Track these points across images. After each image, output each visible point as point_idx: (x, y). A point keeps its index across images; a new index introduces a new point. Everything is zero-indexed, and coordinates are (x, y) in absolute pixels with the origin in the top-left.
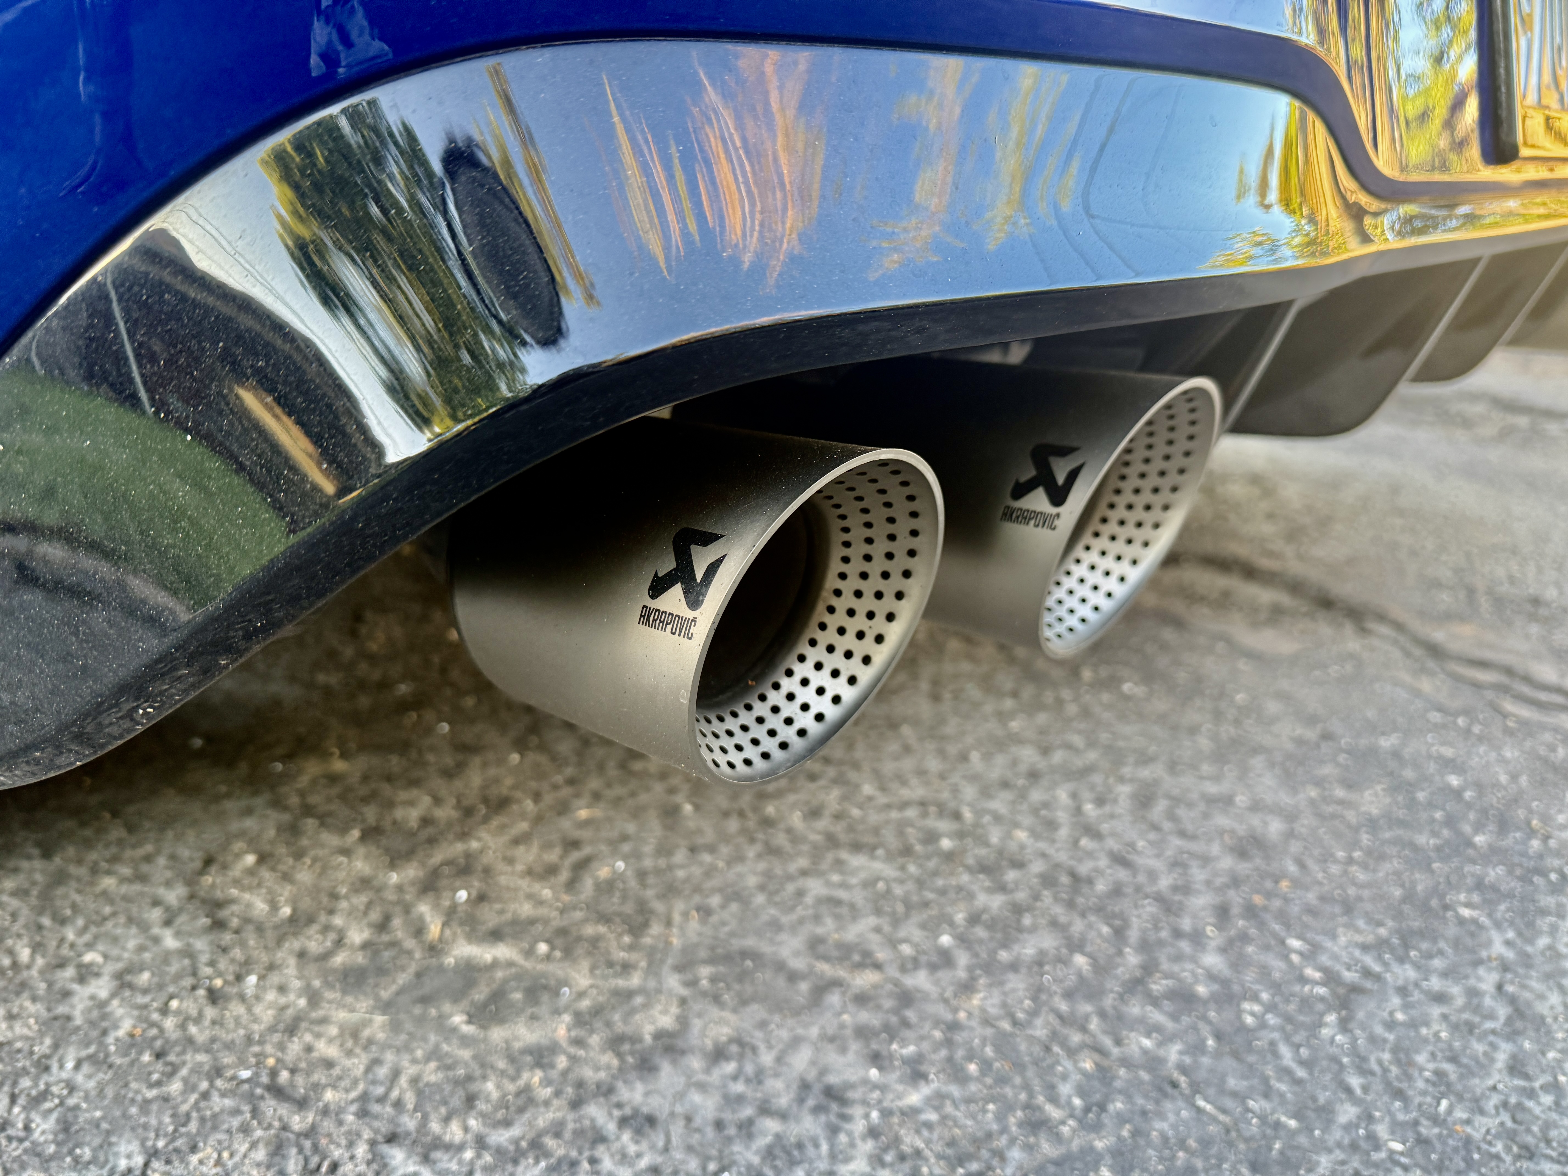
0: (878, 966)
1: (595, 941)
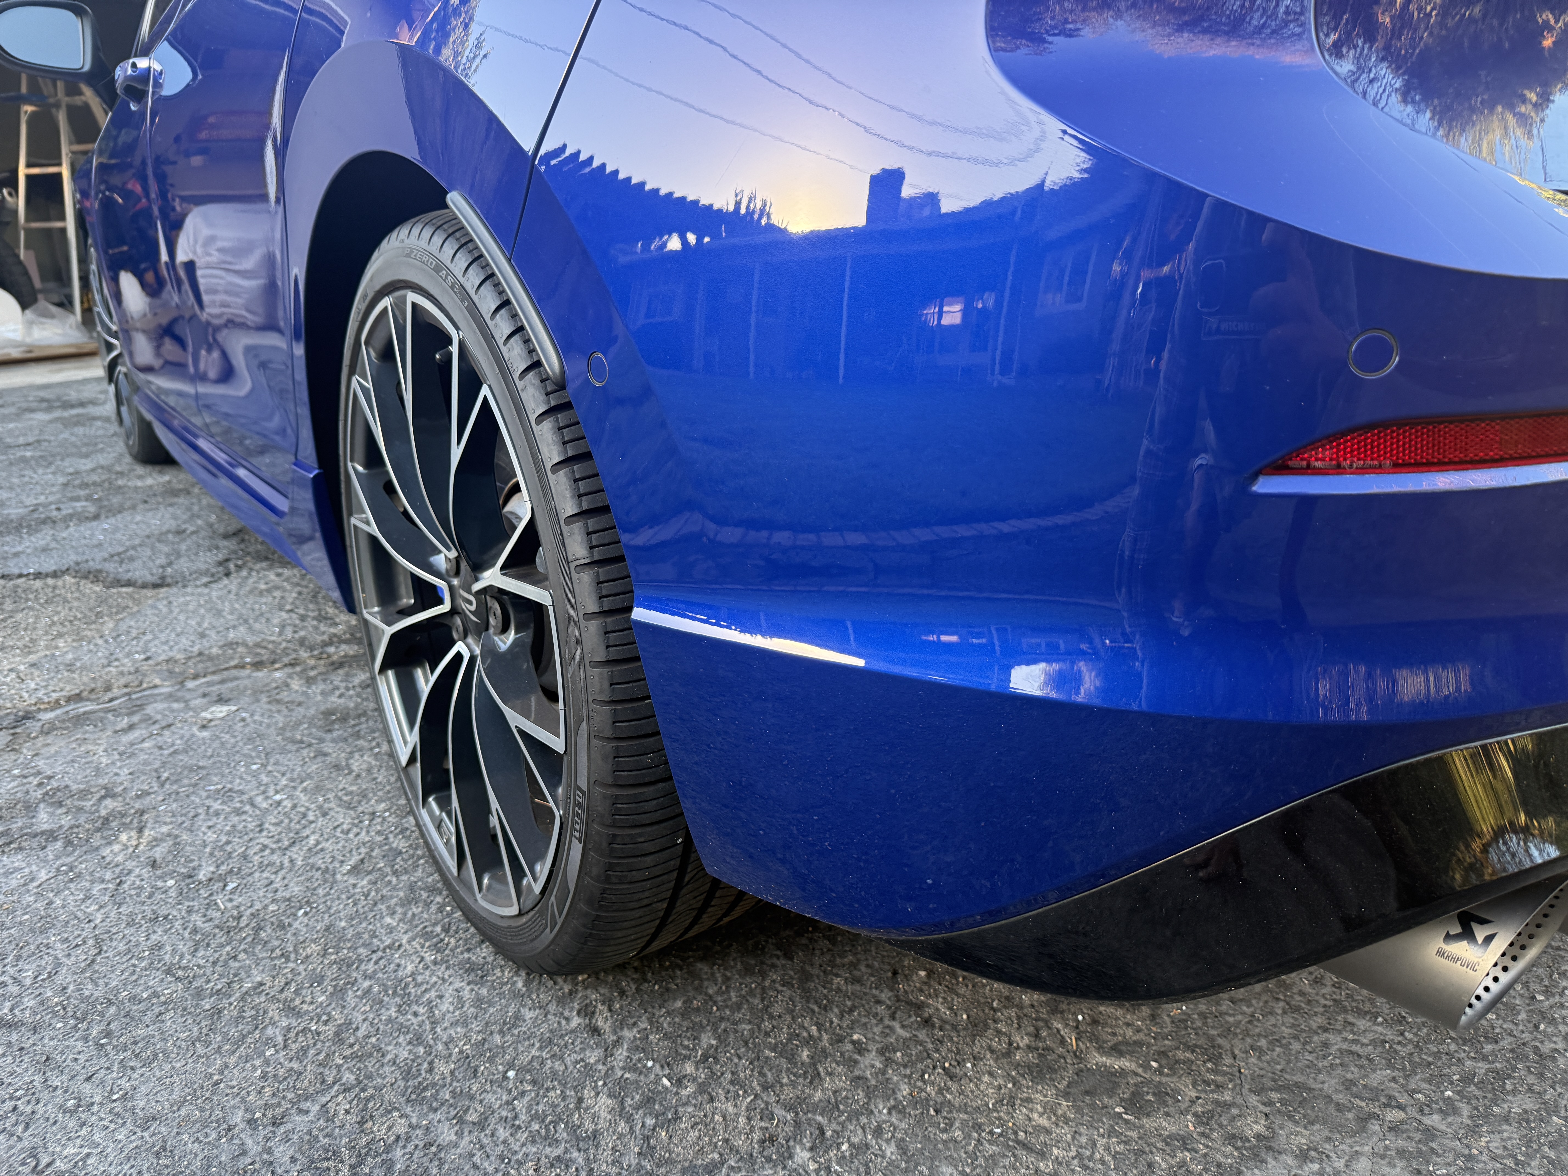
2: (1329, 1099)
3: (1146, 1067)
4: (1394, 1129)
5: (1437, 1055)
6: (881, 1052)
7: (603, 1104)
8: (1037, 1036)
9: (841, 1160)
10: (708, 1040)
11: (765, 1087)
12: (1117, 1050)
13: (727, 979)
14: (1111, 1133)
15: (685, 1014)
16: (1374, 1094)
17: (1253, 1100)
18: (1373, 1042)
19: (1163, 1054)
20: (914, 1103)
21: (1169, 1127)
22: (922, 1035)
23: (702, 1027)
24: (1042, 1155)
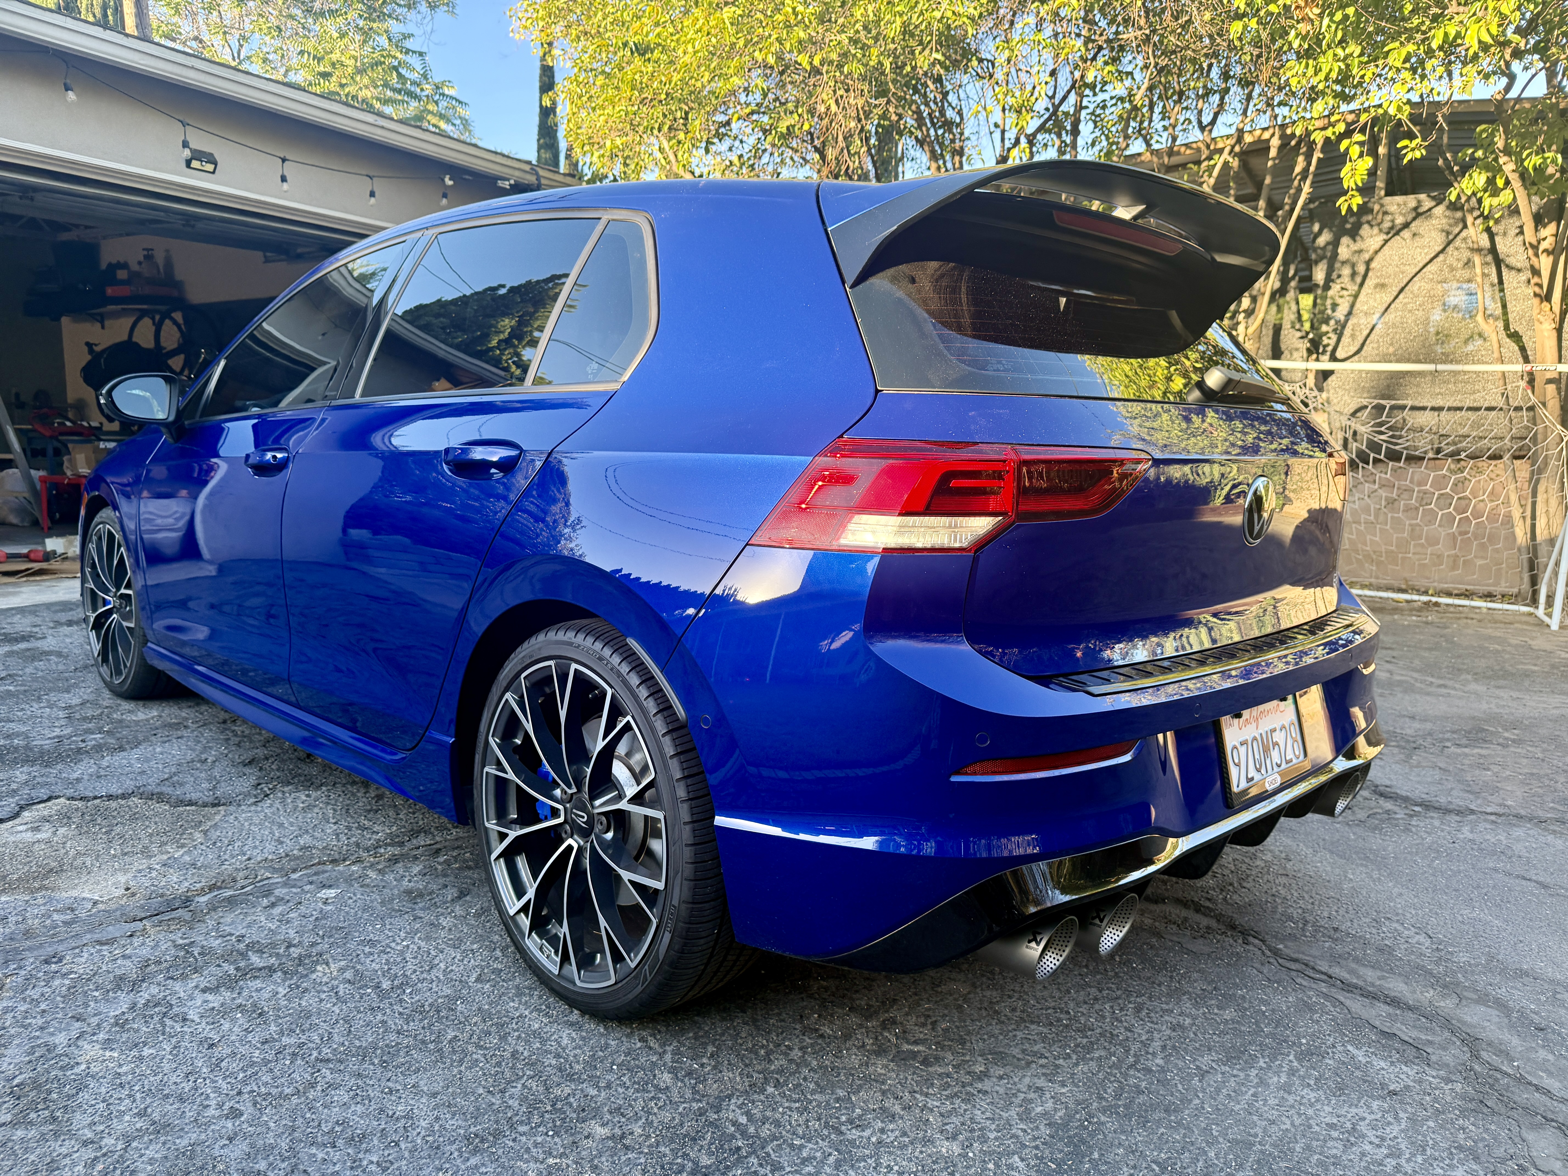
0: (1046, 1058)
1: (950, 1046)
2: (1014, 1057)
3: (930, 1048)
4: (1042, 1066)
5: (1066, 1037)
6: (801, 1049)
7: (667, 1077)
8: (876, 1039)
9: (790, 1090)
10: (711, 1049)
11: (746, 1066)
12: (916, 1043)
13: (713, 1024)
14: (914, 1073)
15: (696, 1038)
16: (1035, 1054)
17: (980, 1059)
18: (1037, 1034)
19: (939, 1043)
20: (821, 1068)
21: (940, 1070)
22: (820, 1041)
23: (707, 1044)
24: (883, 1083)
